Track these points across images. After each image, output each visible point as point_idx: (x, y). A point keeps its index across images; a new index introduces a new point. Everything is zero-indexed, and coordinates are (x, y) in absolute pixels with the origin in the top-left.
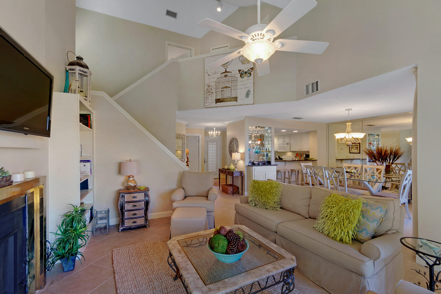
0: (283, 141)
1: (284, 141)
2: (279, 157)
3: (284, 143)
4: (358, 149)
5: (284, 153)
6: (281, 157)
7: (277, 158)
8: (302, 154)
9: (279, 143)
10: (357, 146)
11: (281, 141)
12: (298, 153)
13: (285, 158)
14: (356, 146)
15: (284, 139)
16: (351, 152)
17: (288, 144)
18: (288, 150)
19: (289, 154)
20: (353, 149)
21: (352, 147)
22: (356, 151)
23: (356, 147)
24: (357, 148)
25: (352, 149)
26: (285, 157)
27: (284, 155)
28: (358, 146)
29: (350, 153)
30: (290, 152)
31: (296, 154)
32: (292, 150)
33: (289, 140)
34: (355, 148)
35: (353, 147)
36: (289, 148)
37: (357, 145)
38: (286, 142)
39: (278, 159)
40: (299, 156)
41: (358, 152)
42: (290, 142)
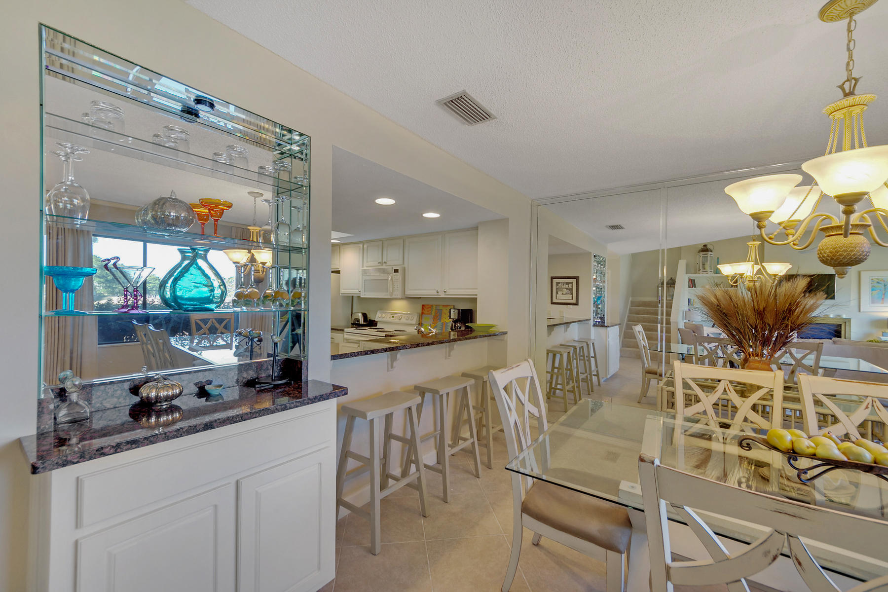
0: (380, 261)
1: (384, 260)
2: (365, 315)
3: (384, 266)
4: (572, 294)
5: (383, 303)
6: (371, 317)
7: (358, 321)
8: (441, 308)
9: (365, 268)
10: (570, 286)
11: (373, 259)
12: (430, 303)
13: (384, 320)
14: (567, 286)
15: (385, 253)
16: (554, 301)
17: (396, 271)
18: (398, 293)
19: (399, 306)
20: (560, 293)
21: (557, 289)
22: (567, 298)
23: (567, 289)
24: (571, 290)
25: (557, 293)
26: (384, 315)
27: (381, 310)
28: (572, 286)
29: (553, 303)
30: (402, 299)
31: (423, 305)
32: (410, 292)
33: (401, 259)
34: (565, 291)
35: (561, 289)
36: (398, 285)
37: (572, 283)
38: (388, 263)
39: (362, 322)
40: (433, 313)
41: (574, 301)
42: (403, 264)
